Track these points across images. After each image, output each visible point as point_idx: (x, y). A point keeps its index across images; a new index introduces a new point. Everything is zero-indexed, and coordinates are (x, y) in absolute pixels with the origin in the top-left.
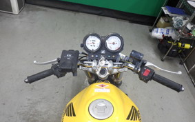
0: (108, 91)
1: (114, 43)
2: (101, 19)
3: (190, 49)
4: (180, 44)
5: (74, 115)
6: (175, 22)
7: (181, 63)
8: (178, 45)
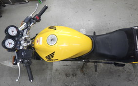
0: (41, 38)
1: (13, 31)
5: (54, 53)
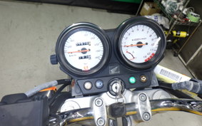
2: (72, 11)
3: (187, 37)
4: (175, 33)
6: (168, 6)
7: (175, 55)
8: (172, 33)
